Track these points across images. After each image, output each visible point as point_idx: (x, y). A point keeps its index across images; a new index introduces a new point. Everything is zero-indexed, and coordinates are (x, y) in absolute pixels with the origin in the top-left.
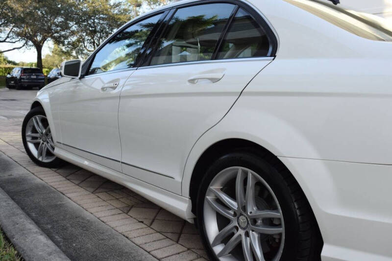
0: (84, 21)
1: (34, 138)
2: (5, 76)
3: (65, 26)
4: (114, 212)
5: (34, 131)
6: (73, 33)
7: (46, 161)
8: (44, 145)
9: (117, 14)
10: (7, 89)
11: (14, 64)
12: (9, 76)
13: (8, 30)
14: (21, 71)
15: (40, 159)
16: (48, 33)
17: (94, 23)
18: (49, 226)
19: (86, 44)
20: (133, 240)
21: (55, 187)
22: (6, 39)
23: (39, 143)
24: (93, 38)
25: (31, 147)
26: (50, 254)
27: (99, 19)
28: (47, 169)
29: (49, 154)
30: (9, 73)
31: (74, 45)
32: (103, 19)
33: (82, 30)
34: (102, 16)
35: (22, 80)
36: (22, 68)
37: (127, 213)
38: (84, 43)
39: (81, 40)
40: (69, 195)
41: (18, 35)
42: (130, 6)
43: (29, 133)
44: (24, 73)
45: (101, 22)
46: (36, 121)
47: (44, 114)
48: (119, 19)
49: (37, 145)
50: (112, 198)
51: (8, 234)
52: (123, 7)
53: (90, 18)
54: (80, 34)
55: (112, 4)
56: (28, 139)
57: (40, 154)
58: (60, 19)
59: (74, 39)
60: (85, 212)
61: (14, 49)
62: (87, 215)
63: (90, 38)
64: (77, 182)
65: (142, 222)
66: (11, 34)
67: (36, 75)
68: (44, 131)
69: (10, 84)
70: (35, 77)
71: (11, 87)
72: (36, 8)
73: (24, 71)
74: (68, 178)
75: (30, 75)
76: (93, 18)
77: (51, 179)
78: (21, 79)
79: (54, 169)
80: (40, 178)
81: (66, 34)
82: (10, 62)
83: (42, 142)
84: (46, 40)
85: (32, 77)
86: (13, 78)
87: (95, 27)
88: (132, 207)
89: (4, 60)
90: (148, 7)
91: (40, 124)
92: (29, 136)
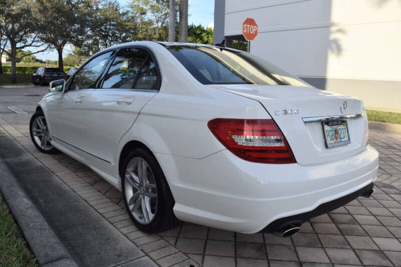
0: (97, 27)
1: (38, 133)
2: (32, 74)
3: (81, 32)
4: (84, 185)
5: (38, 127)
6: (89, 37)
7: (47, 149)
8: (45, 138)
9: (125, 21)
10: (33, 85)
11: (41, 62)
12: (34, 74)
13: (33, 35)
14: (45, 71)
15: (43, 148)
16: (67, 38)
17: (106, 28)
18: (38, 194)
19: (100, 46)
20: (89, 202)
21: (50, 168)
22: (32, 43)
23: (42, 136)
24: (105, 41)
25: (36, 138)
26: (28, 208)
27: (110, 25)
28: (47, 155)
29: (49, 144)
30: (35, 72)
31: (90, 47)
32: (113, 25)
33: (96, 35)
34: (112, 23)
35: (46, 78)
36: (45, 68)
37: (92, 186)
38: (98, 46)
39: (96, 43)
40: (57, 174)
41: (42, 39)
42: (136, 14)
43: (35, 129)
44: (47, 72)
45: (112, 27)
46: (39, 120)
47: (43, 115)
48: (127, 26)
49: (40, 138)
50: (86, 176)
51: (6, 198)
52: (130, 14)
53: (102, 25)
54: (94, 38)
55: (121, 13)
56: (34, 133)
57: (43, 144)
58: (77, 26)
59: (90, 42)
60: (64, 185)
61: (38, 52)
62: (65, 187)
63: (103, 41)
64: (66, 165)
65: (100, 192)
66: (37, 39)
67: (58, 74)
68: (45, 128)
69: (36, 81)
70: (56, 75)
71: (36, 84)
72: (56, 18)
73: (47, 70)
74: (61, 161)
75: (52, 74)
76: (105, 24)
77: (48, 162)
78: (44, 77)
79: (53, 155)
80: (40, 162)
81: (83, 38)
82: (37, 61)
83: (43, 135)
84: (66, 43)
85: (54, 75)
86: (38, 76)
87: (108, 32)
88: (98, 182)
89: (33, 59)
90: (152, 15)
91: (42, 123)
92: (34, 131)
